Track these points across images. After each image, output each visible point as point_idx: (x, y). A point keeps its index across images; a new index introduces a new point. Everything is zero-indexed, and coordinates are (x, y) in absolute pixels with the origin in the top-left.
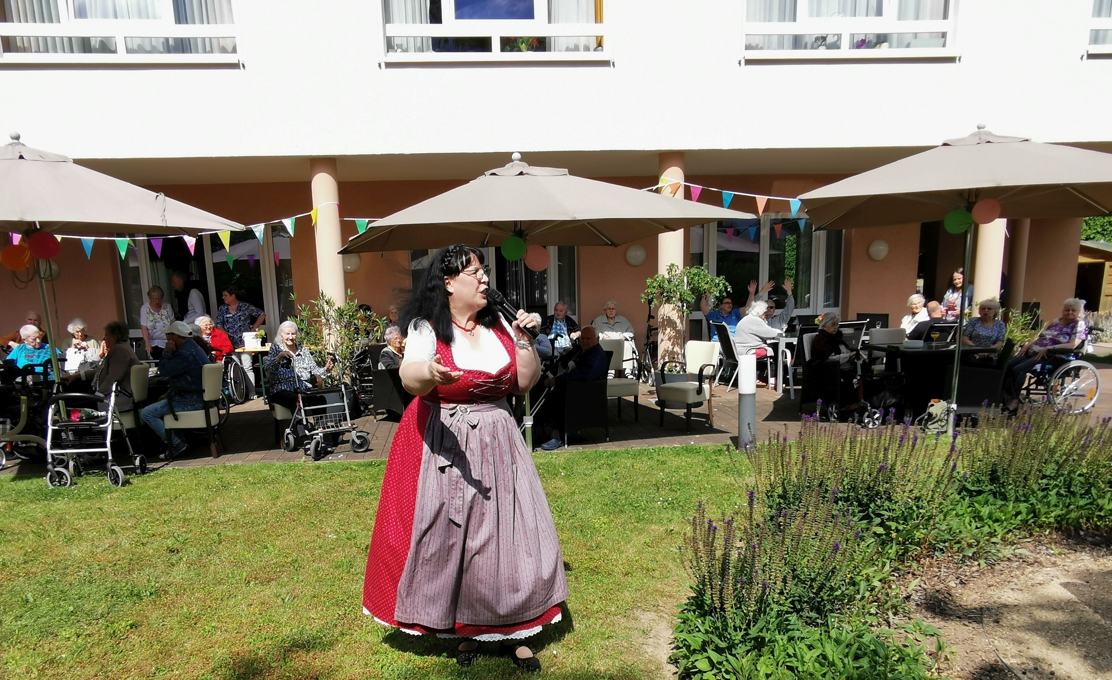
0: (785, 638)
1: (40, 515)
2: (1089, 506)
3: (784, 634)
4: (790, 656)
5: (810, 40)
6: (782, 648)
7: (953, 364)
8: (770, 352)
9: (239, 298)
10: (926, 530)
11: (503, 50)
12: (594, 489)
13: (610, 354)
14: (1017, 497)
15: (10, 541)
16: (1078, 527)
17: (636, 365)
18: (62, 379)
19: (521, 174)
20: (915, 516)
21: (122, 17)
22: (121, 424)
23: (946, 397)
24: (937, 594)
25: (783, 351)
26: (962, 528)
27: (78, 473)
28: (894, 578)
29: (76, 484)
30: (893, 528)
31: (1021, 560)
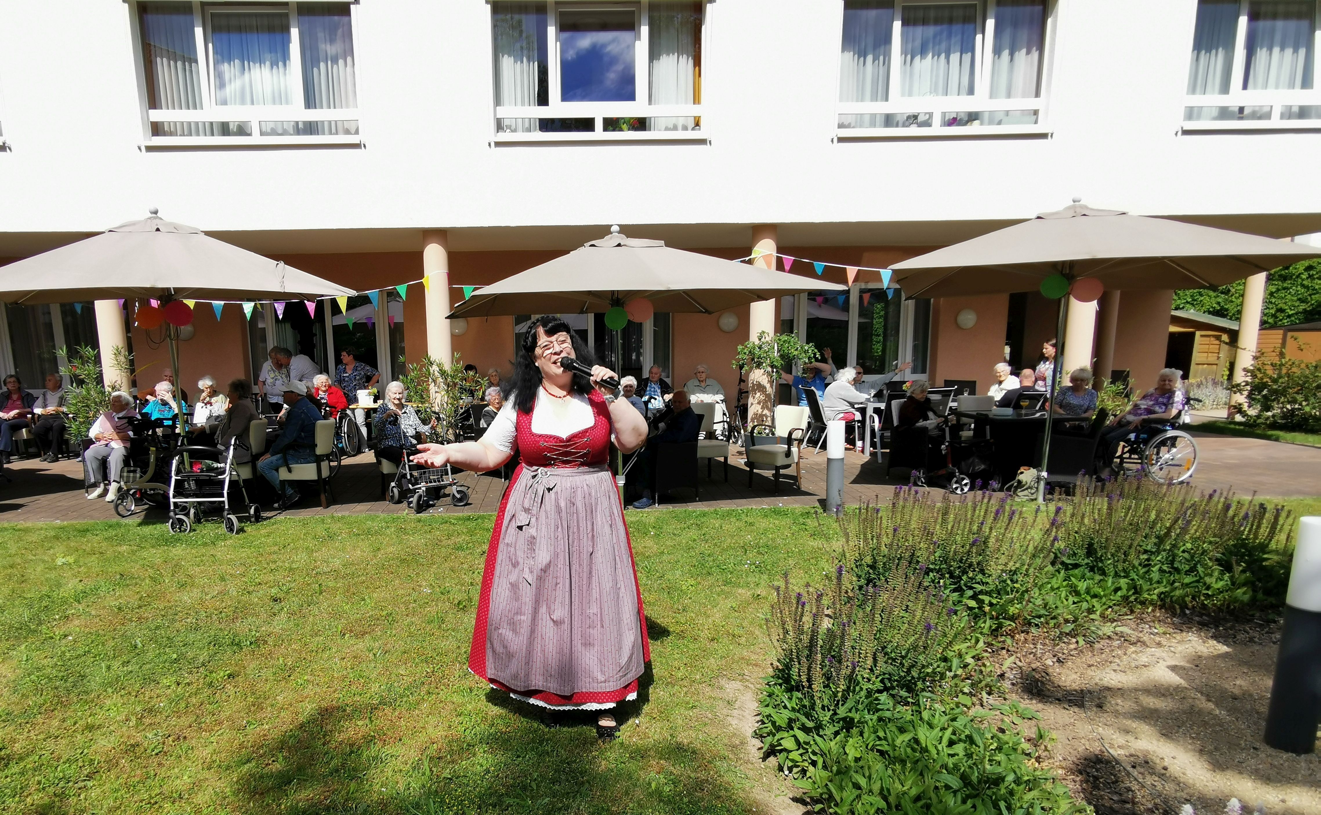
0: (875, 718)
1: (158, 561)
2: (1196, 584)
3: (874, 714)
4: (880, 739)
5: (901, 119)
6: (872, 730)
7: (1044, 432)
8: (858, 416)
9: (357, 358)
10: (1020, 605)
11: (605, 129)
12: (683, 549)
13: (701, 417)
14: (1116, 572)
15: (128, 585)
16: (1184, 606)
17: (726, 426)
18: (187, 432)
19: (619, 245)
20: (1009, 589)
21: (258, 104)
22: (238, 476)
23: (1035, 464)
24: (1034, 673)
25: (871, 416)
26: (1059, 603)
27: (198, 520)
28: (988, 655)
29: (194, 530)
30: (987, 602)
31: (1123, 639)
